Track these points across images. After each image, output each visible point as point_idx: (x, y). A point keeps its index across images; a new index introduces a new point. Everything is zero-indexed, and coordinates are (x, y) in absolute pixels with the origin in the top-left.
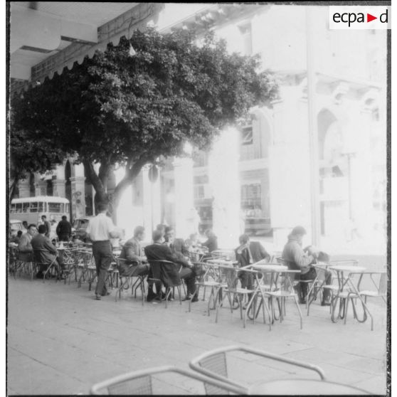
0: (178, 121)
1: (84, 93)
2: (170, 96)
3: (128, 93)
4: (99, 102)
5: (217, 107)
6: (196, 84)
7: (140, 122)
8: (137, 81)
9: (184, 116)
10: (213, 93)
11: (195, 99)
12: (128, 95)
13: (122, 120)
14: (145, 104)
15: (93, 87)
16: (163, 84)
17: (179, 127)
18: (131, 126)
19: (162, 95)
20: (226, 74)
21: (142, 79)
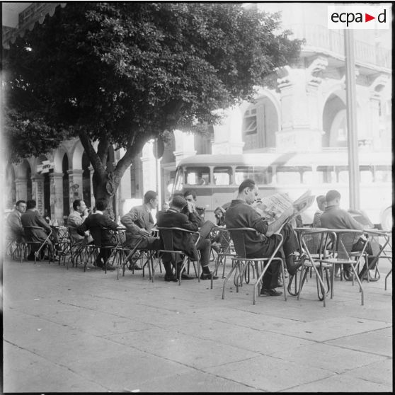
0: (189, 82)
1: (80, 45)
2: (179, 52)
3: (132, 45)
4: (98, 53)
5: (232, 69)
6: (208, 40)
7: (145, 80)
8: (142, 30)
9: (194, 77)
10: (228, 52)
11: (207, 58)
12: (131, 48)
13: (125, 76)
14: (152, 58)
15: (91, 36)
16: (171, 36)
17: (189, 89)
18: (136, 84)
19: (171, 50)
20: (242, 32)
21: (148, 28)
